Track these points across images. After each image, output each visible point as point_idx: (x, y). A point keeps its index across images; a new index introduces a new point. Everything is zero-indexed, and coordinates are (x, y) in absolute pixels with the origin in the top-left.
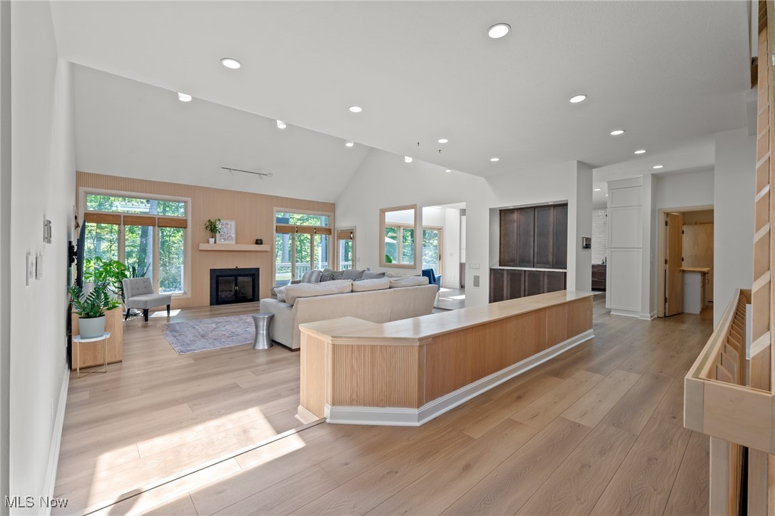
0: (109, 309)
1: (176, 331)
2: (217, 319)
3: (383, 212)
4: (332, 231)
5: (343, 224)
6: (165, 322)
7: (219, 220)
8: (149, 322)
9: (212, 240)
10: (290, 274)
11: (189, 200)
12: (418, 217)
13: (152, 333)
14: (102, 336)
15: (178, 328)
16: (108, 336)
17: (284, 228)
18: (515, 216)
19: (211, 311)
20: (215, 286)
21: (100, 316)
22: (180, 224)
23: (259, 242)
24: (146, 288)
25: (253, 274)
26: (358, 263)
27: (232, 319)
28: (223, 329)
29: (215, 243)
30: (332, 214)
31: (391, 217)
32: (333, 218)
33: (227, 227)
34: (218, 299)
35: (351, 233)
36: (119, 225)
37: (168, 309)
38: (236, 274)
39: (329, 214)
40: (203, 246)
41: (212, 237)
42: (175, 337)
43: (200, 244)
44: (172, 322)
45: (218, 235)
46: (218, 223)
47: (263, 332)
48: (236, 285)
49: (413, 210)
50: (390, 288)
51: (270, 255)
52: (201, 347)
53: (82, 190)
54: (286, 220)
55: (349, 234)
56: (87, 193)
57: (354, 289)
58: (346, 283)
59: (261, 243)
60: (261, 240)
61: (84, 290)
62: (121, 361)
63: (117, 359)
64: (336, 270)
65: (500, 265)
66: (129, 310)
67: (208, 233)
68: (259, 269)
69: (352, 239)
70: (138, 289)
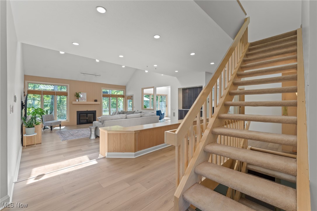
0: (36, 125)
1: (62, 134)
2: (78, 129)
3: (143, 89)
4: (125, 97)
5: (129, 93)
6: (59, 131)
7: (80, 93)
8: (53, 131)
9: (77, 100)
10: (109, 113)
11: (68, 85)
12: (155, 91)
13: (54, 134)
14: (34, 134)
15: (63, 133)
16: (36, 134)
17: (106, 95)
18: (187, 91)
19: (77, 126)
20: (78, 117)
21: (33, 127)
22: (65, 94)
23: (96, 101)
24: (51, 118)
25: (94, 113)
26: (134, 108)
27: (84, 129)
28: (80, 132)
31: (146, 91)
32: (125, 92)
33: (83, 95)
34: (80, 122)
35: (132, 97)
36: (41, 95)
37: (60, 126)
38: (87, 113)
39: (124, 90)
40: (74, 103)
41: (77, 99)
42: (62, 135)
43: (73, 102)
44: (61, 131)
45: (80, 98)
46: (79, 94)
47: (93, 133)
48: (87, 117)
49: (153, 89)
50: (141, 117)
51: (100, 105)
52: (71, 138)
53: (26, 82)
54: (107, 92)
55: (131, 98)
56: (28, 83)
57: (127, 117)
58: (124, 115)
59: (97, 101)
60: (97, 100)
61: (27, 118)
62: (41, 143)
63: (40, 142)
64: (126, 111)
65: (183, 109)
66: (45, 126)
67: (76, 98)
68: (96, 111)
69: (132, 99)
70: (48, 119)
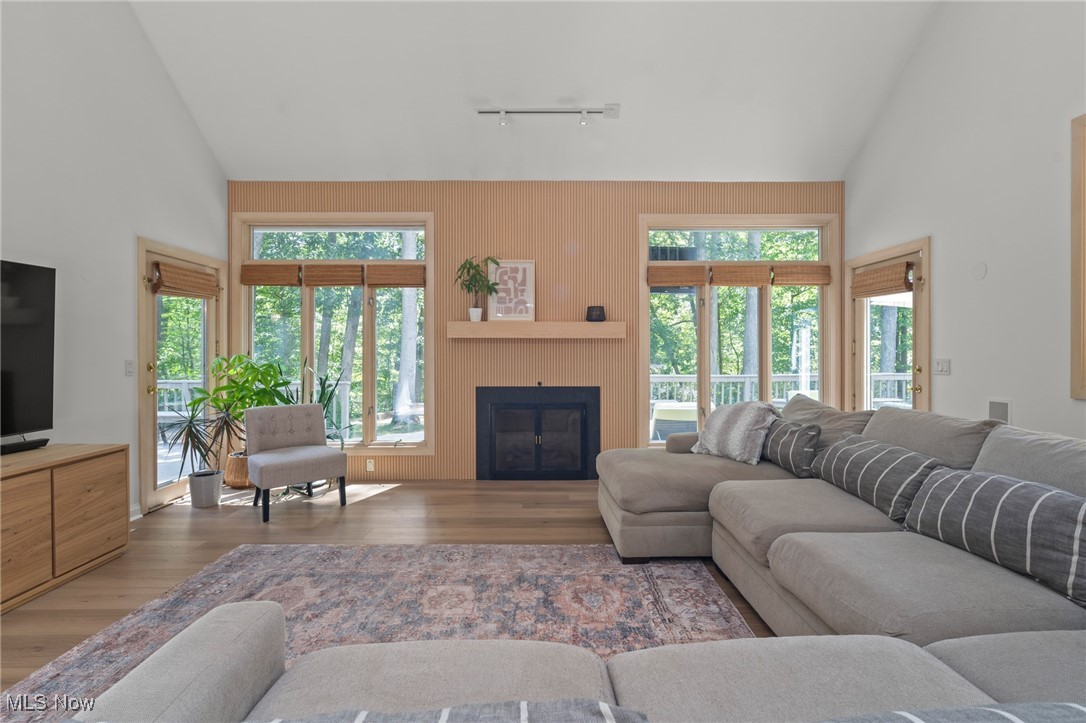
4: (835, 273)
5: (872, 243)
7: (496, 261)
9: (476, 314)
10: (693, 406)
11: (429, 217)
17: (674, 275)
19: (478, 489)
23: (596, 315)
25: (584, 405)
29: (484, 317)
30: (834, 217)
32: (837, 236)
33: (515, 279)
34: (495, 466)
35: (909, 266)
37: (342, 488)
38: (538, 402)
39: (824, 217)
40: (456, 330)
41: (476, 306)
43: (451, 325)
45: (491, 299)
46: (492, 266)
48: (538, 434)
51: (631, 351)
55: (906, 272)
56: (251, 226)
59: (602, 318)
60: (601, 308)
64: (848, 409)
67: (459, 295)
68: (597, 389)
69: (909, 287)
70: (291, 431)
